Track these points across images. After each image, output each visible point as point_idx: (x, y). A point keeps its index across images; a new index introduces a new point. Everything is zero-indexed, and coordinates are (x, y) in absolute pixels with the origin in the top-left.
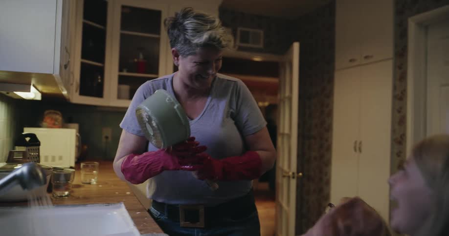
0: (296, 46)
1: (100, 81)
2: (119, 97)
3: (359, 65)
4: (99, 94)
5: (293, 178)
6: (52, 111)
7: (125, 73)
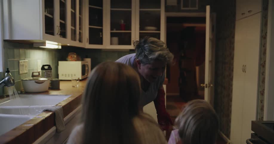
0: (208, 8)
1: (101, 36)
2: (111, 44)
3: (246, 17)
4: (101, 43)
5: (206, 87)
6: (72, 53)
7: (115, 31)
